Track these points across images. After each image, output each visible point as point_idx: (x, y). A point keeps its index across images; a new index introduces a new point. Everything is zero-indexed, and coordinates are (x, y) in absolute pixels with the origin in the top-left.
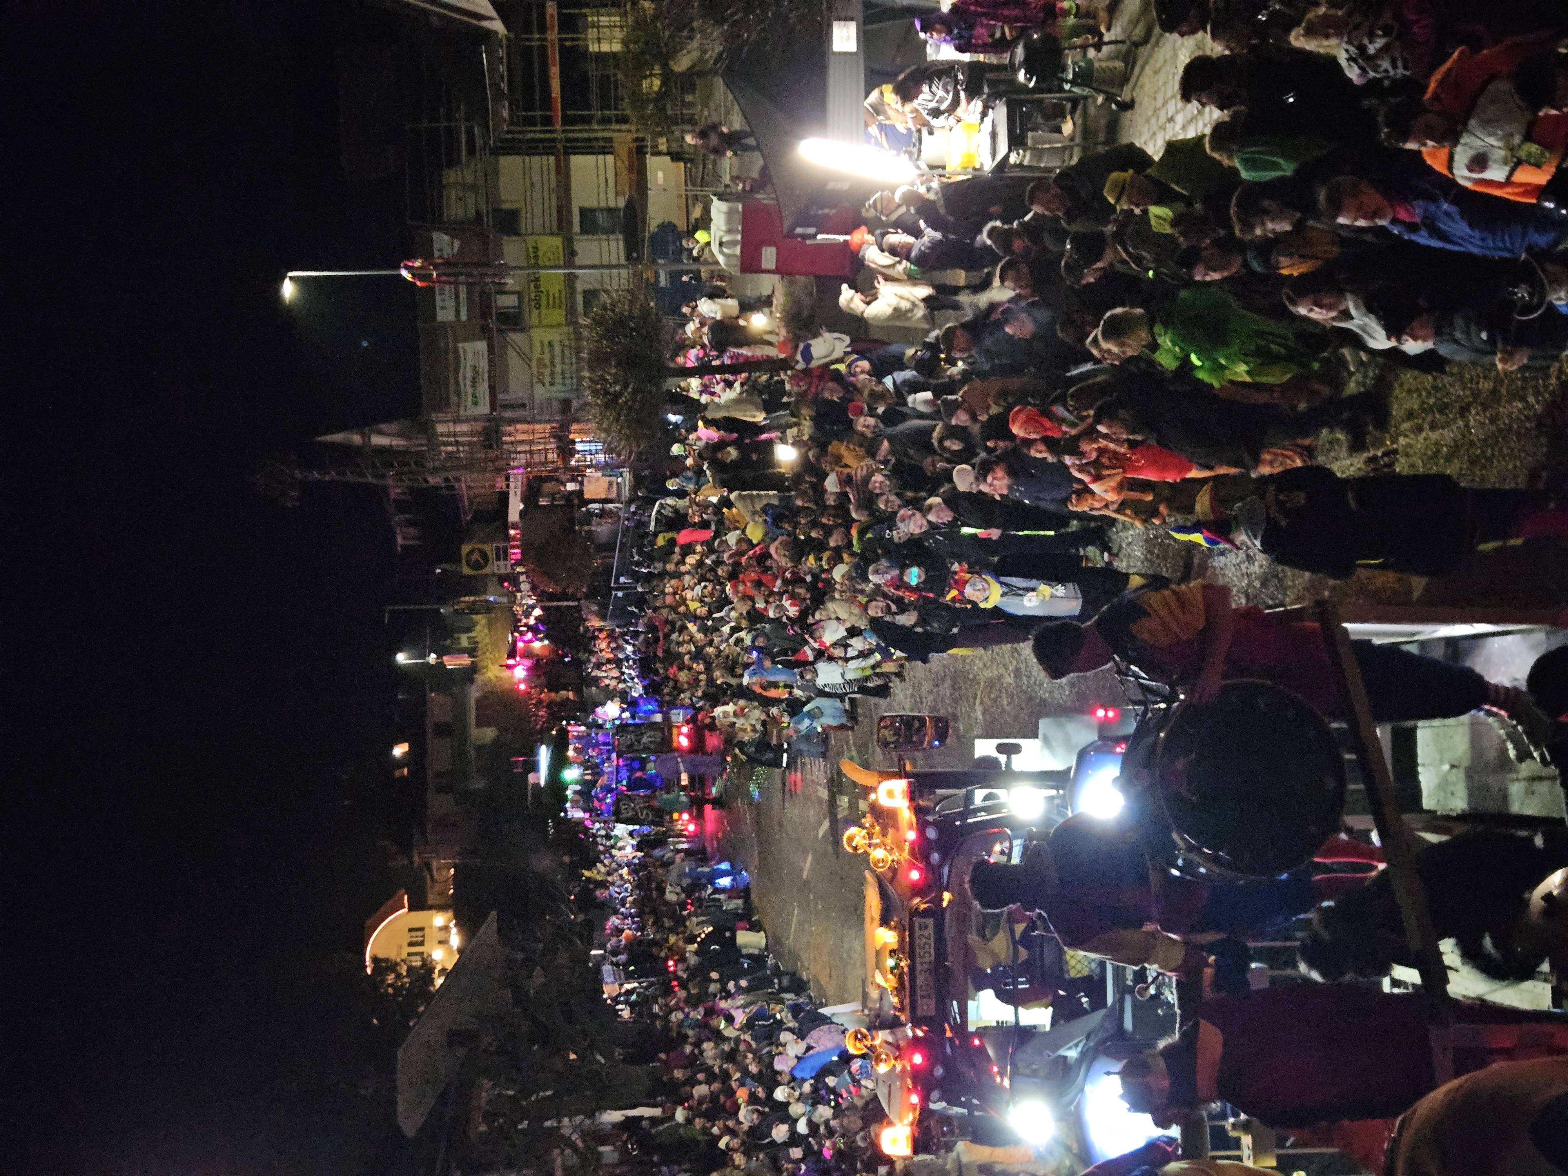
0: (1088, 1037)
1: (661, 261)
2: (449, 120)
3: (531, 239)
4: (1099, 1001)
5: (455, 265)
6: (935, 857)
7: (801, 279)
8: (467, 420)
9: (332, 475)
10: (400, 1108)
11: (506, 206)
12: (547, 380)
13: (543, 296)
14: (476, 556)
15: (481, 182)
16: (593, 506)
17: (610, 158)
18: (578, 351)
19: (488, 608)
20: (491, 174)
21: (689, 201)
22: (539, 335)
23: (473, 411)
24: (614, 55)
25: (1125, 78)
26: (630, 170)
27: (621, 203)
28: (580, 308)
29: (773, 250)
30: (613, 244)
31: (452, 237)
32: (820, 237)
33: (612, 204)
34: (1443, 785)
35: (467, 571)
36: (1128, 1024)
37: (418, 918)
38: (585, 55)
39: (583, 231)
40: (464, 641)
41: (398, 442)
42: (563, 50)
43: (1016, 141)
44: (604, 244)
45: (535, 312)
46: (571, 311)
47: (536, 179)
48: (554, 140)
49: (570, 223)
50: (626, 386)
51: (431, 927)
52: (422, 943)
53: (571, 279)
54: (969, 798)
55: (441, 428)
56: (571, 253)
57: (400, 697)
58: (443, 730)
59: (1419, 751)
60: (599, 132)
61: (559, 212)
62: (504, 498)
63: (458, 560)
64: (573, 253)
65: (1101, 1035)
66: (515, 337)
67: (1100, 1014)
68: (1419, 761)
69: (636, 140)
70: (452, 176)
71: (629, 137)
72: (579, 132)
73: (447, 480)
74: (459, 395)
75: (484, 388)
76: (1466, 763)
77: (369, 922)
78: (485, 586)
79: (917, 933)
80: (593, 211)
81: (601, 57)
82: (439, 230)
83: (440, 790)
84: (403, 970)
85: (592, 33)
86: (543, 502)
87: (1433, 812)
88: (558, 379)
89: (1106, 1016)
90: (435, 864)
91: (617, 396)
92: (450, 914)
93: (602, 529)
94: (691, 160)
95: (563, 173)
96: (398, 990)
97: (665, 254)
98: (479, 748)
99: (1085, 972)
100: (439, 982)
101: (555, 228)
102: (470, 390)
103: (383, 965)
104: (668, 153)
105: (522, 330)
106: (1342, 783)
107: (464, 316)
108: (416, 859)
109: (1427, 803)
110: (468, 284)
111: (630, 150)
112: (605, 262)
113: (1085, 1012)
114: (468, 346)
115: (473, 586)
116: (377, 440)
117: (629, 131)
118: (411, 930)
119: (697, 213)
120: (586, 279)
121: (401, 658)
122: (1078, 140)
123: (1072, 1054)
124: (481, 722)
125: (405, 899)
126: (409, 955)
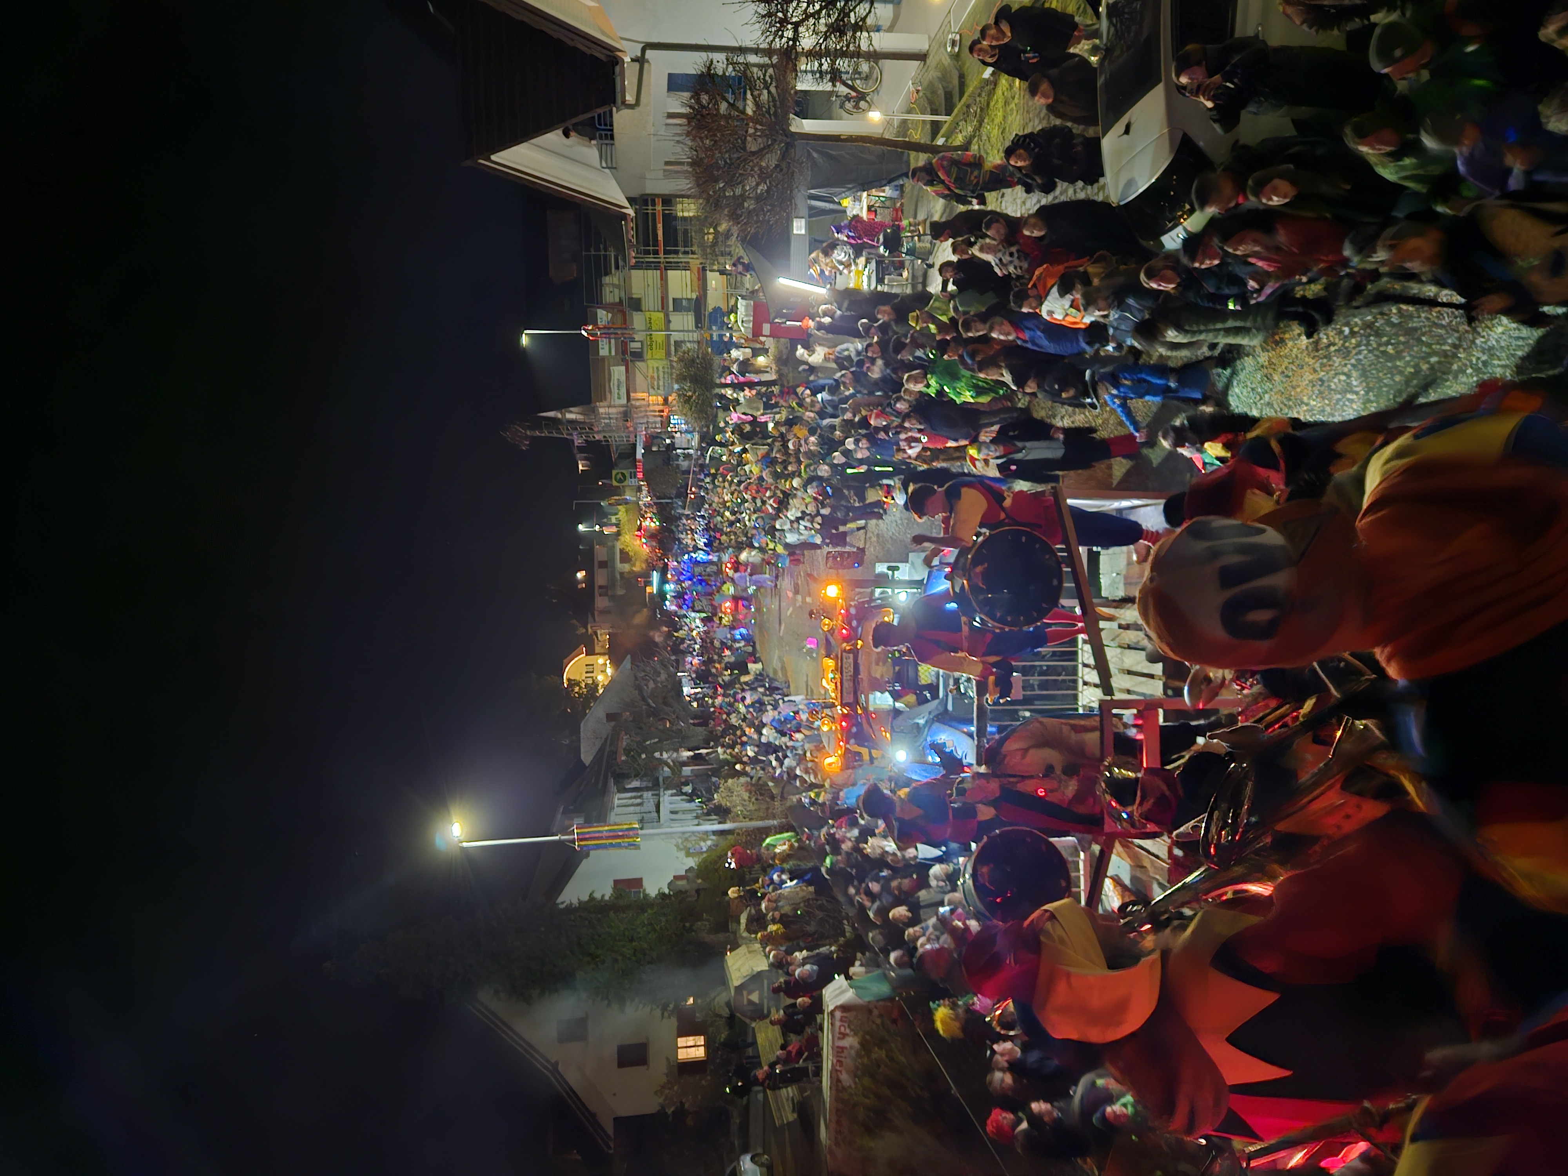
0: (930, 713)
1: (714, 328)
2: (606, 251)
3: (647, 314)
4: (935, 696)
5: (609, 328)
6: (854, 623)
7: (782, 340)
8: (615, 407)
9: (545, 434)
10: (582, 750)
11: (634, 296)
12: (656, 387)
13: (654, 344)
14: (620, 476)
15: (622, 283)
16: (679, 451)
17: (688, 272)
18: (672, 374)
19: (626, 502)
20: (627, 280)
21: (728, 297)
22: (652, 364)
23: (618, 402)
24: (691, 218)
25: (930, 253)
26: (699, 279)
27: (694, 296)
28: (673, 353)
29: (769, 325)
30: (690, 317)
31: (608, 312)
32: (788, 323)
33: (689, 297)
34: (1113, 582)
35: (615, 483)
36: (950, 707)
37: (591, 659)
38: (675, 218)
39: (674, 311)
40: (613, 520)
41: (580, 417)
42: (664, 215)
43: (880, 281)
44: (685, 317)
45: (650, 351)
46: (668, 354)
47: (651, 283)
48: (659, 262)
49: (668, 307)
50: (695, 392)
51: (597, 664)
52: (593, 672)
53: (668, 336)
54: (873, 593)
55: (601, 410)
56: (668, 321)
57: (581, 548)
58: (603, 565)
59: (1101, 567)
60: (682, 258)
61: (662, 298)
62: (634, 446)
63: (611, 478)
64: (669, 321)
65: (937, 712)
66: (640, 364)
67: (936, 702)
68: (1101, 572)
69: (701, 263)
70: (607, 280)
71: (698, 262)
72: (672, 258)
73: (605, 437)
74: (610, 392)
75: (623, 390)
76: (1124, 572)
77: (565, 661)
78: (625, 492)
79: (844, 660)
80: (681, 299)
81: (684, 219)
82: (599, 308)
83: (601, 595)
84: (583, 685)
85: (679, 206)
86: (654, 449)
87: (1107, 598)
88: (662, 388)
89: (939, 704)
90: (599, 632)
91: (690, 397)
92: (607, 657)
93: (684, 464)
94: (730, 274)
95: (664, 279)
96: (580, 695)
97: (715, 323)
98: (621, 574)
99: (929, 682)
100: (601, 691)
101: (660, 309)
102: (616, 391)
103: (572, 683)
104: (718, 271)
105: (643, 361)
106: (1061, 582)
107: (613, 353)
108: (590, 630)
109: (1104, 594)
110: (615, 338)
111: (699, 268)
112: (686, 329)
113: (927, 701)
114: (615, 368)
115: (617, 491)
116: (569, 416)
117: (697, 258)
118: (587, 665)
119: (732, 302)
120: (676, 336)
121: (581, 528)
122: (910, 281)
123: (922, 722)
124: (622, 561)
125: (584, 649)
126: (586, 678)
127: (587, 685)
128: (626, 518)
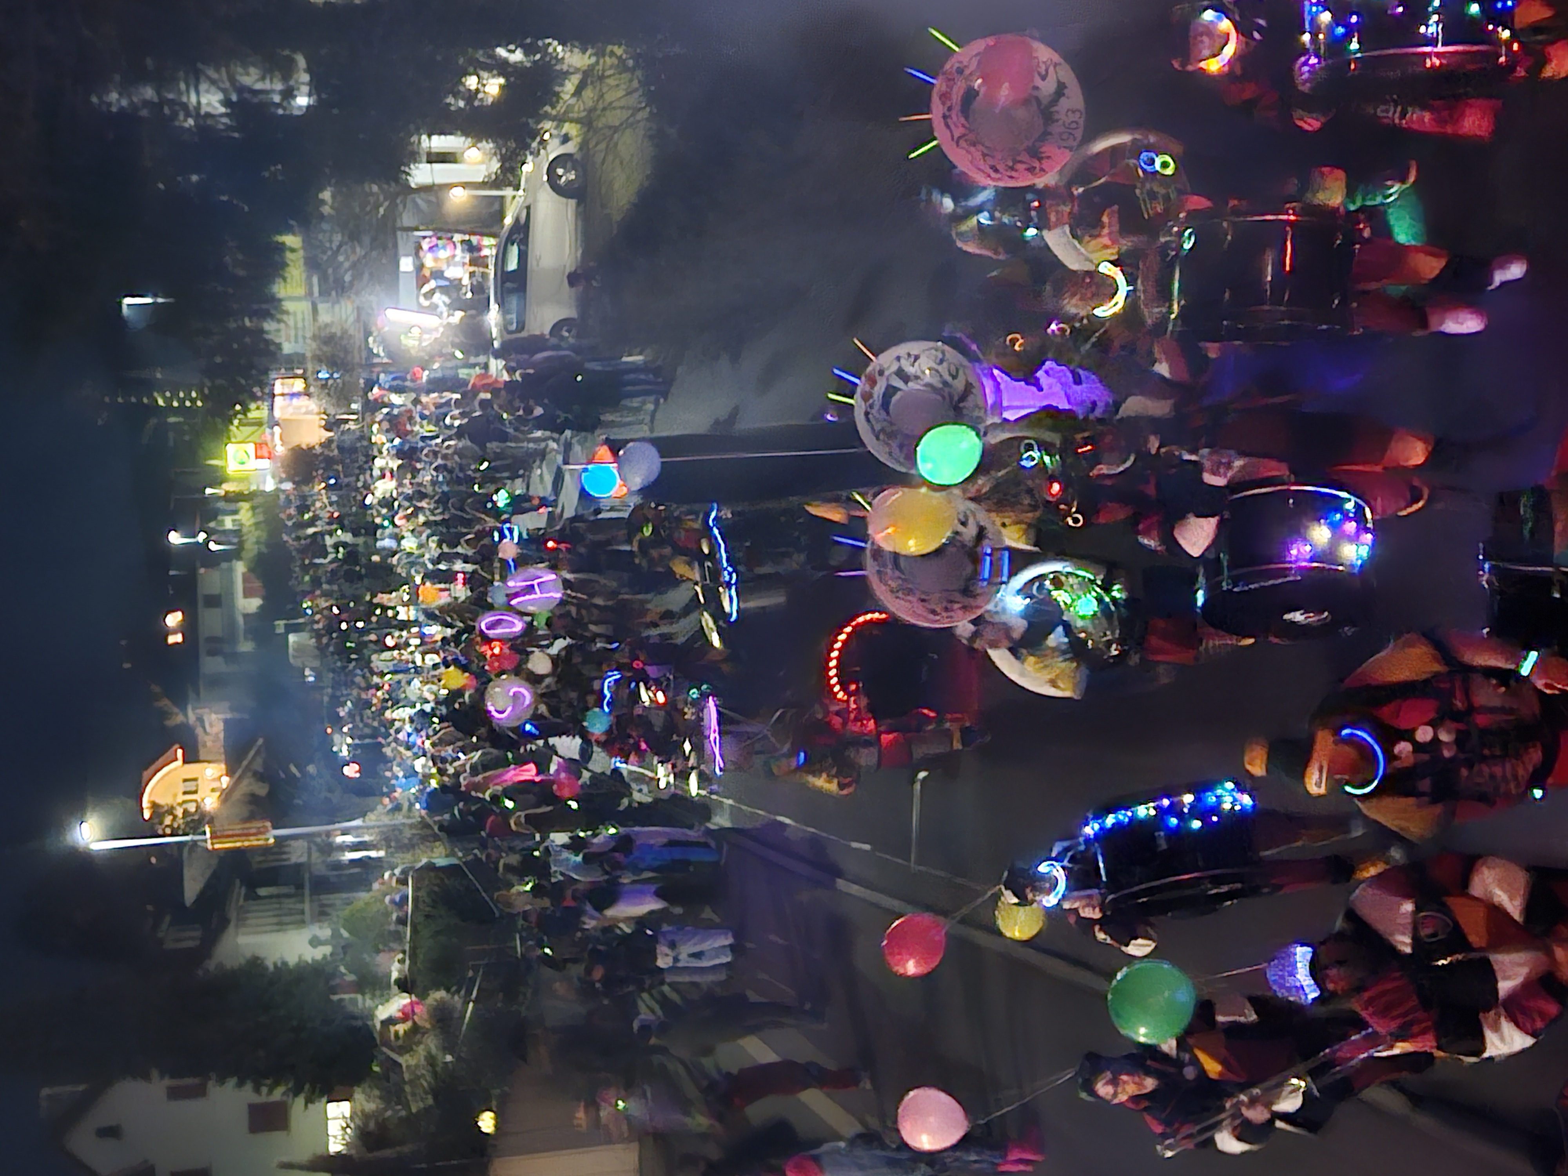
37: (193, 770)
40: (229, 523)
51: (204, 777)
52: (196, 792)
57: (172, 573)
58: (214, 601)
77: (146, 774)
83: (211, 652)
90: (206, 720)
92: (221, 766)
103: (160, 810)
108: (190, 717)
118: (185, 781)
121: (174, 538)
124: (248, 594)
125: (180, 752)
126: (184, 802)
127: (186, 813)
128: (252, 521)
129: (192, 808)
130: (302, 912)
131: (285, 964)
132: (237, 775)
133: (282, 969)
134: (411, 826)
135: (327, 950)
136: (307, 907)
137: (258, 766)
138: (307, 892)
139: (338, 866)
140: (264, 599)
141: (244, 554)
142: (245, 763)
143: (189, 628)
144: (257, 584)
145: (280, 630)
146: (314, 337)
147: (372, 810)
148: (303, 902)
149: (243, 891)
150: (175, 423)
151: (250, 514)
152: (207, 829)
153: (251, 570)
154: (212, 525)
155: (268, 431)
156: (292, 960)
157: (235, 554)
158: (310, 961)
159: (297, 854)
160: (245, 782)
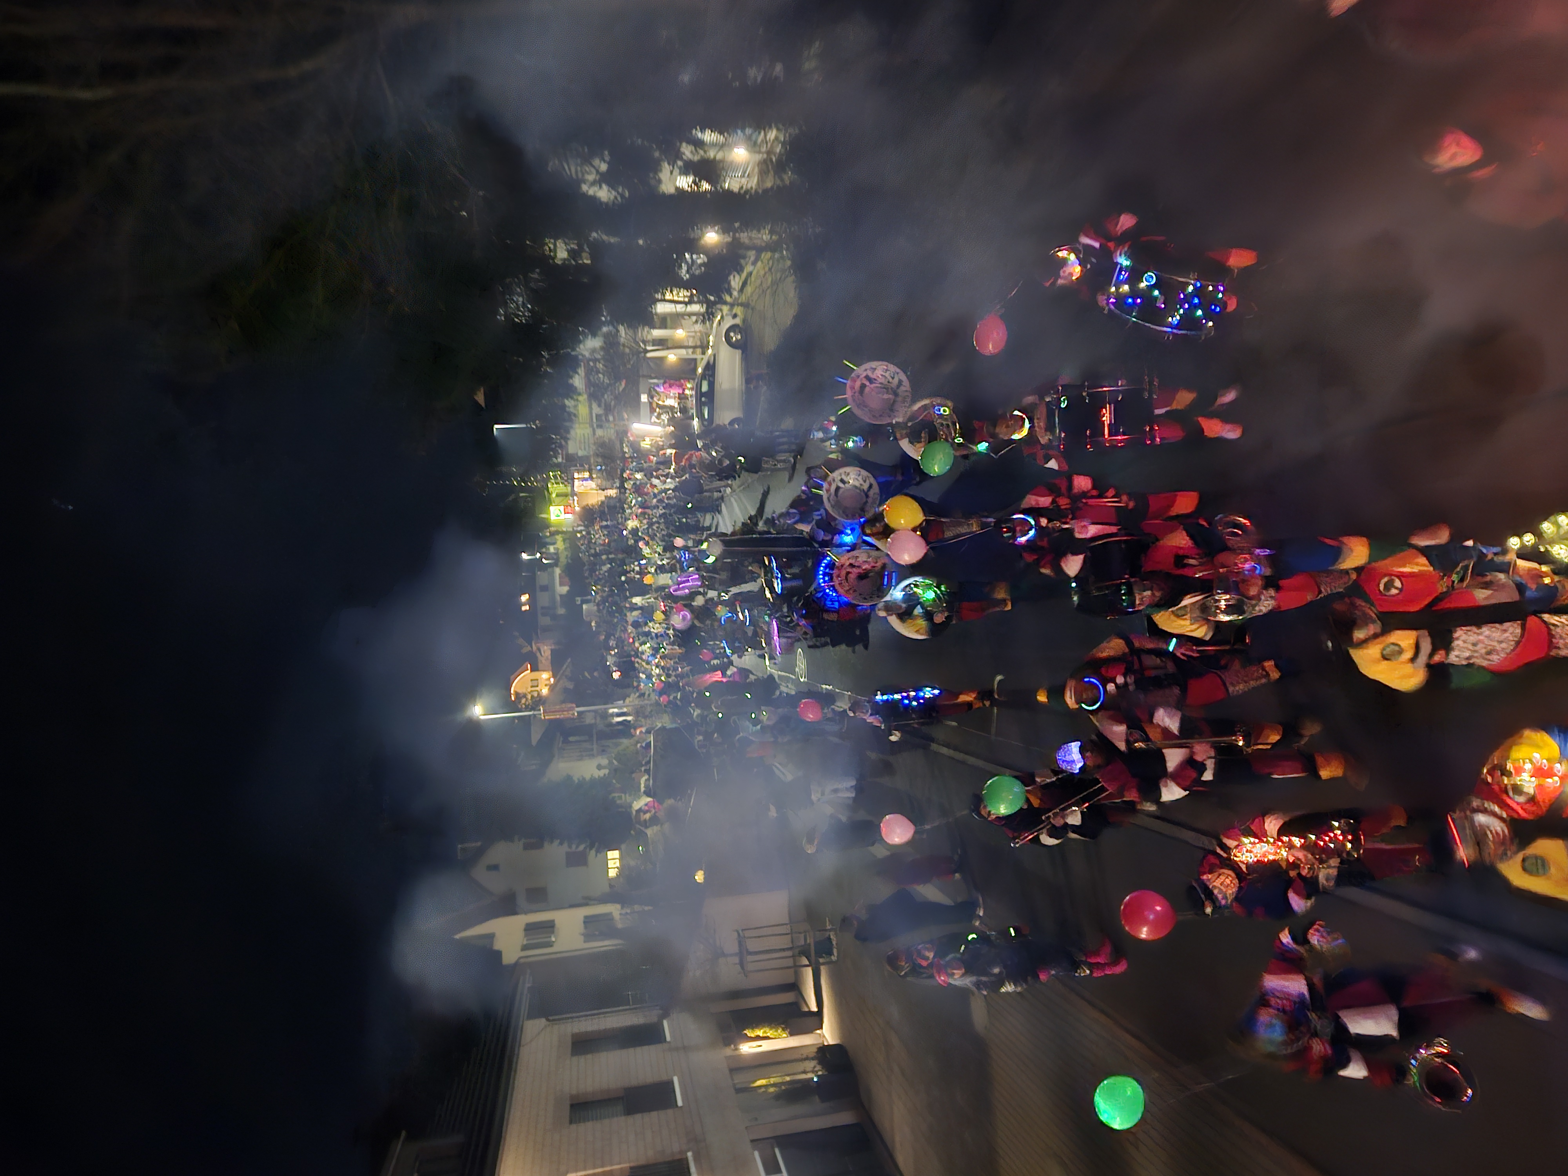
37: (535, 675)
40: (552, 549)
51: (541, 678)
52: (537, 686)
57: (523, 574)
58: (545, 588)
77: (512, 677)
83: (544, 615)
84: (529, 697)
90: (542, 649)
92: (549, 671)
96: (527, 706)
98: (561, 596)
103: (520, 695)
108: (534, 647)
118: (532, 680)
121: (524, 556)
124: (561, 584)
125: (529, 666)
126: (532, 691)
127: (532, 697)
128: (564, 547)
129: (535, 694)
130: (592, 750)
131: (584, 779)
132: (558, 677)
133: (582, 783)
134: (651, 705)
135: (606, 771)
136: (595, 746)
137: (568, 673)
138: (595, 739)
139: (611, 725)
140: (570, 586)
141: (559, 564)
142: (562, 671)
143: (531, 602)
144: (567, 579)
145: (579, 603)
146: (595, 444)
147: (629, 696)
148: (593, 745)
149: (561, 739)
150: (523, 496)
151: (562, 543)
152: (542, 709)
153: (563, 571)
154: (544, 550)
155: (571, 498)
156: (588, 777)
157: (556, 564)
158: (597, 777)
159: (589, 720)
160: (561, 682)
